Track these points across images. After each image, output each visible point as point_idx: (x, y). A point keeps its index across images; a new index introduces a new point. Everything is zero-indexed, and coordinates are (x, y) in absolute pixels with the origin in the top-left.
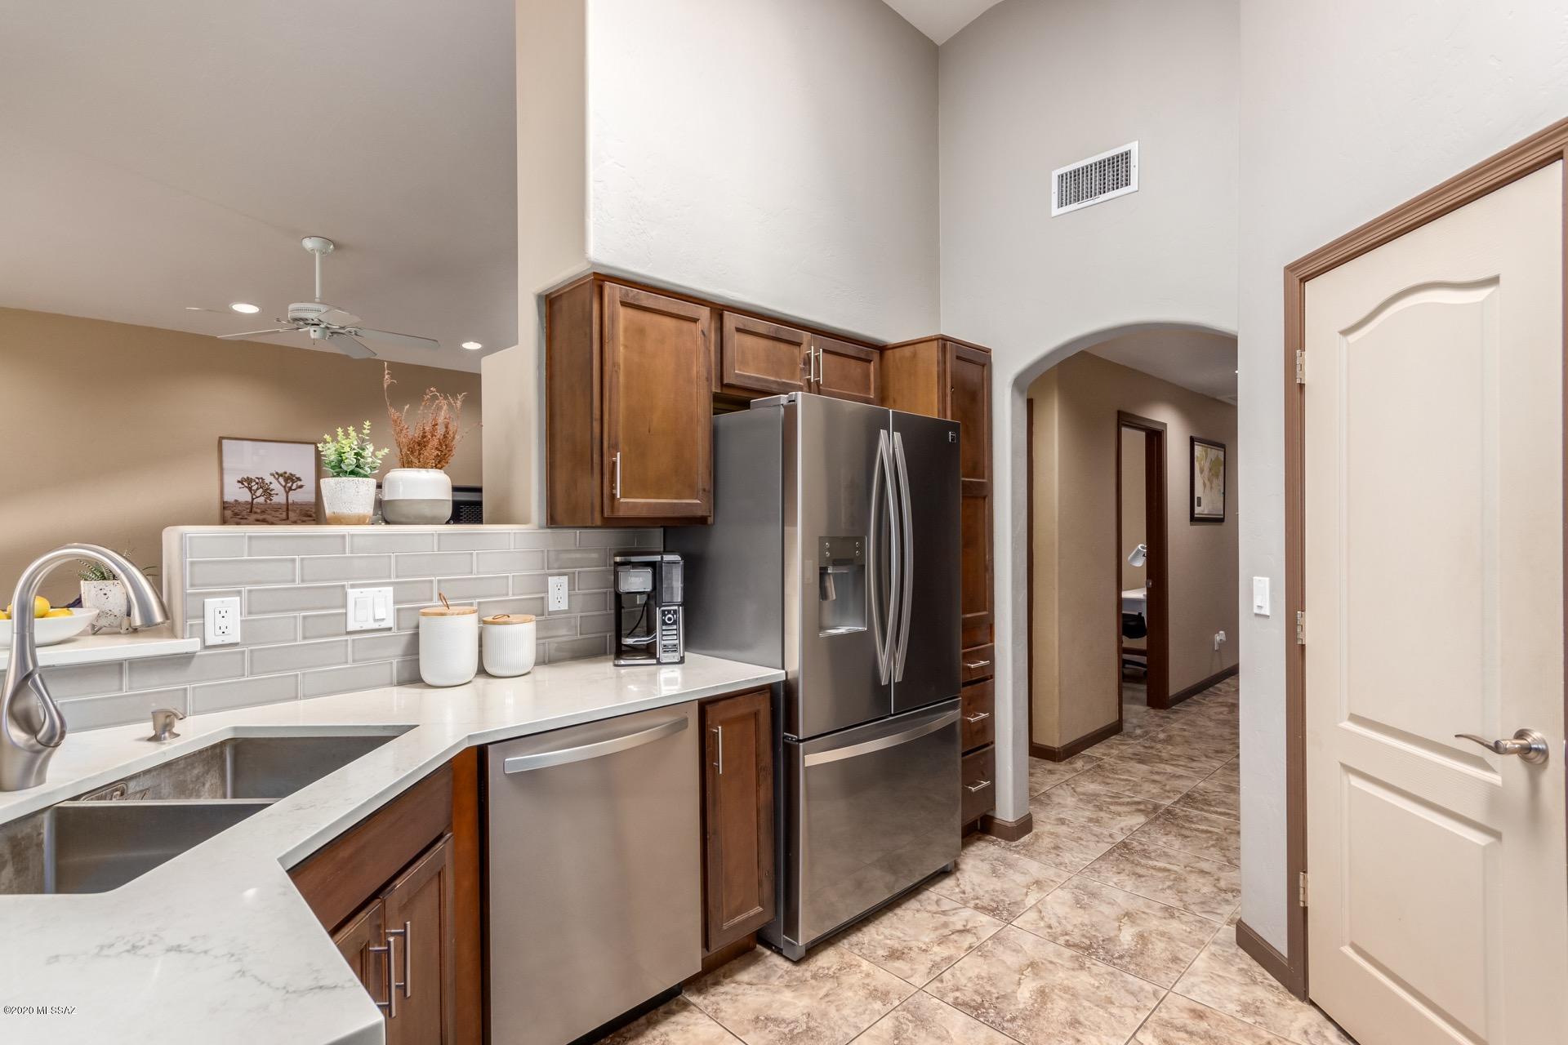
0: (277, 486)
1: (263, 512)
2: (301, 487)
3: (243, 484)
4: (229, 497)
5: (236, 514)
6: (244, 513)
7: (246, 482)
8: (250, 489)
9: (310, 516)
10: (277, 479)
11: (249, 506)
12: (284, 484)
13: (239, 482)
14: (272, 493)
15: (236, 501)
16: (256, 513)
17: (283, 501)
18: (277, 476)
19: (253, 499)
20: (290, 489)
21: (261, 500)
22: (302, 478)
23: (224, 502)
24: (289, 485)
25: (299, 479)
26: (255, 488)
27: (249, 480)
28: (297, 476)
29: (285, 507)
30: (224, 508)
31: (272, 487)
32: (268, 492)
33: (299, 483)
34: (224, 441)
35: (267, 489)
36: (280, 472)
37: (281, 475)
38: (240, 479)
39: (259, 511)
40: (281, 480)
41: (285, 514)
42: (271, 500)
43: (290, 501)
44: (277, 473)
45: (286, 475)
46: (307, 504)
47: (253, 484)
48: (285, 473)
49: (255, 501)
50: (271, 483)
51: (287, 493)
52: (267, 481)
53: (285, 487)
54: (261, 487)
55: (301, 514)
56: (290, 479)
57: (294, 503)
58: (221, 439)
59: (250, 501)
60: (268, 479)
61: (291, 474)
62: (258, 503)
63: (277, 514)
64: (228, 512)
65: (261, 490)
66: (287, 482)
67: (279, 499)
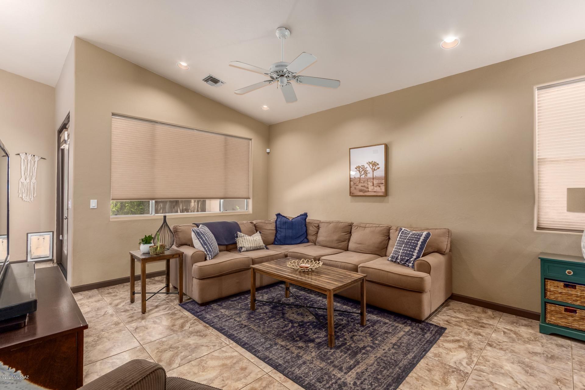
0: (369, 169)
1: (364, 182)
2: (379, 168)
3: (357, 169)
4: (352, 176)
5: (355, 184)
6: (357, 183)
7: (358, 168)
8: (359, 171)
10: (369, 165)
11: (359, 179)
13: (356, 168)
14: (367, 172)
15: (355, 177)
16: (361, 183)
18: (369, 164)
19: (360, 176)
20: (374, 170)
21: (363, 176)
22: (379, 164)
23: (351, 178)
24: (374, 168)
25: (378, 164)
26: (361, 171)
27: (359, 167)
28: (377, 163)
29: (372, 179)
30: (350, 181)
31: (367, 169)
32: (366, 173)
33: (378, 166)
34: (351, 150)
35: (365, 171)
36: (370, 161)
39: (362, 182)
40: (371, 165)
41: (372, 182)
42: (367, 176)
43: (374, 176)
44: (369, 162)
45: (373, 163)
46: (381, 177)
47: (361, 168)
48: (372, 162)
49: (361, 177)
50: (367, 168)
51: (373, 172)
52: (365, 167)
53: (372, 169)
54: (363, 170)
55: (378, 182)
56: (374, 164)
57: (376, 177)
59: (359, 177)
60: (366, 166)
61: (375, 162)
62: (362, 178)
63: (369, 183)
64: (352, 183)
65: (363, 171)
66: (373, 167)
67: (370, 175)
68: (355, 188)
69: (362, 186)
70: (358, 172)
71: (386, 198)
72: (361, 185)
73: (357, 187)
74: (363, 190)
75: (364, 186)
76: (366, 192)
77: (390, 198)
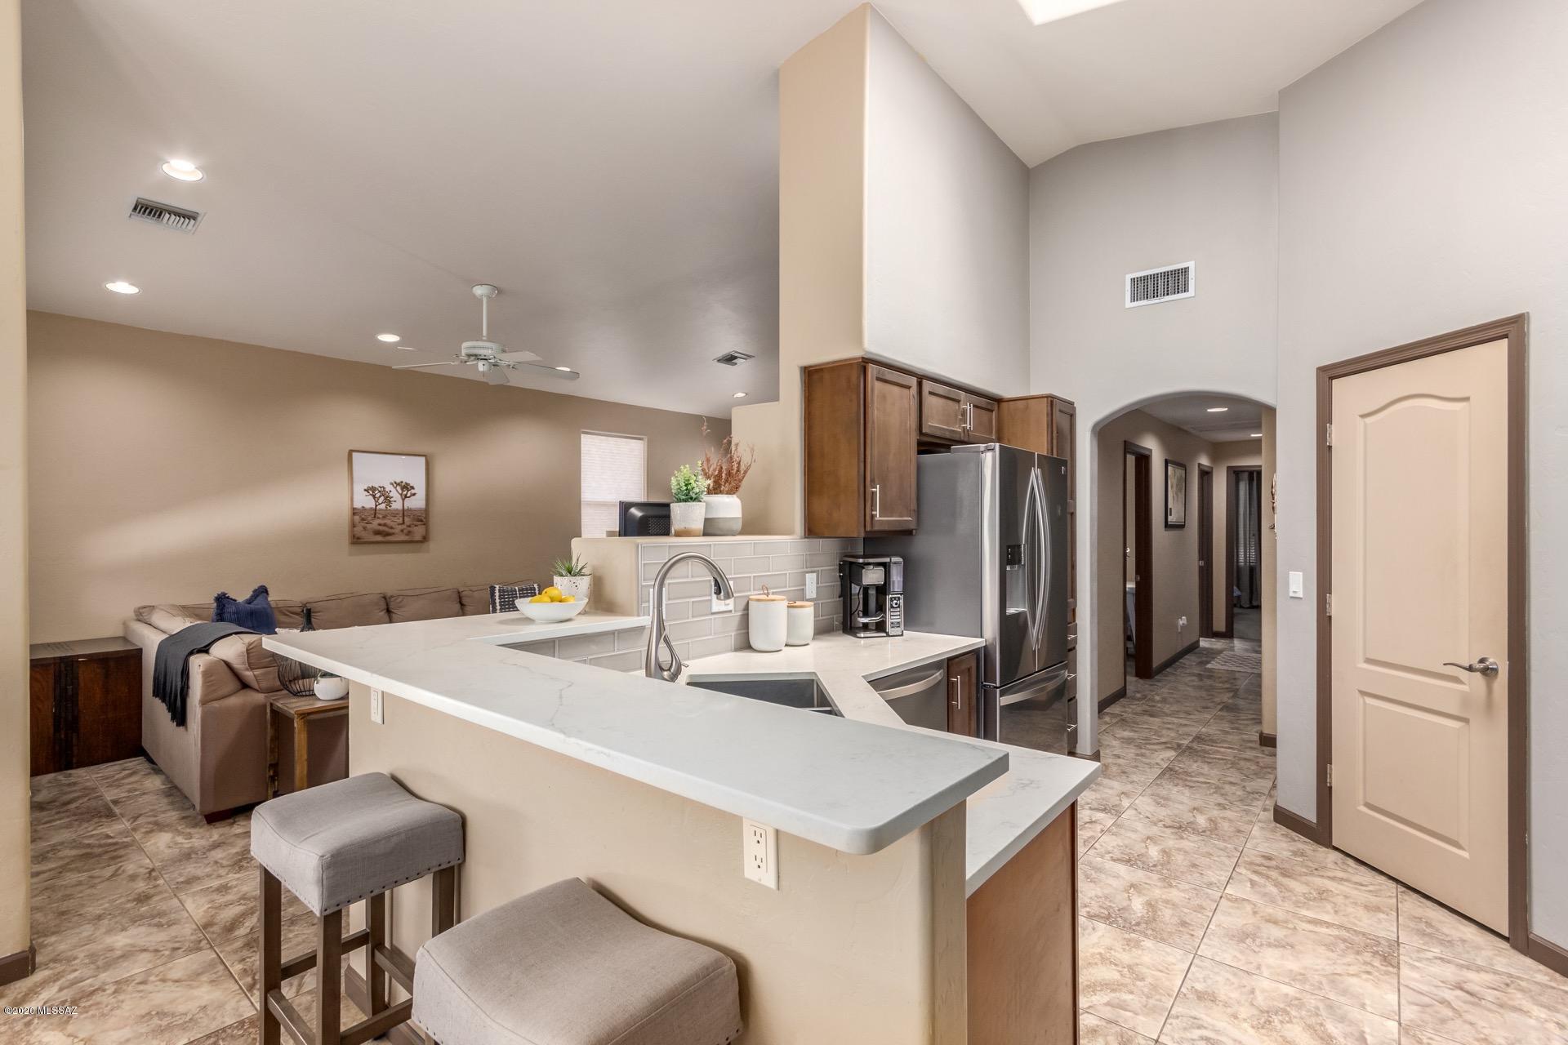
0: (395, 495)
1: (384, 517)
2: (414, 494)
3: (369, 492)
4: (358, 505)
5: (363, 519)
6: (370, 518)
7: (371, 490)
8: (374, 496)
9: (422, 521)
10: (395, 488)
11: (373, 512)
12: (400, 492)
13: (365, 490)
14: (391, 500)
15: (363, 507)
16: (378, 518)
17: (400, 507)
18: (395, 485)
19: (376, 506)
20: (406, 497)
21: (383, 506)
22: (415, 487)
23: (354, 509)
24: (405, 493)
25: (413, 488)
26: (378, 495)
27: (373, 489)
28: (411, 485)
29: (401, 513)
30: (354, 514)
31: (391, 494)
32: (388, 500)
33: (413, 491)
34: (354, 454)
35: (388, 497)
36: (398, 481)
37: (398, 484)
38: (366, 488)
39: (381, 516)
40: (399, 488)
41: (401, 519)
42: (391, 507)
43: (406, 507)
44: (395, 483)
45: (403, 484)
46: (420, 510)
47: (377, 492)
48: (402, 482)
49: (378, 507)
50: (390, 491)
51: (403, 500)
52: (387, 490)
53: (401, 495)
54: (383, 495)
55: (414, 519)
56: (405, 488)
57: (409, 510)
58: (351, 452)
59: (374, 507)
60: (389, 488)
61: (406, 484)
62: (381, 510)
63: (395, 519)
64: (357, 518)
65: (382, 498)
66: (403, 491)
67: (397, 505)
68: (365, 528)
69: (380, 525)
70: (371, 497)
71: (426, 544)
72: (377, 521)
73: (369, 526)
74: (383, 531)
75: (385, 525)
76: (388, 534)
77: (432, 545)
